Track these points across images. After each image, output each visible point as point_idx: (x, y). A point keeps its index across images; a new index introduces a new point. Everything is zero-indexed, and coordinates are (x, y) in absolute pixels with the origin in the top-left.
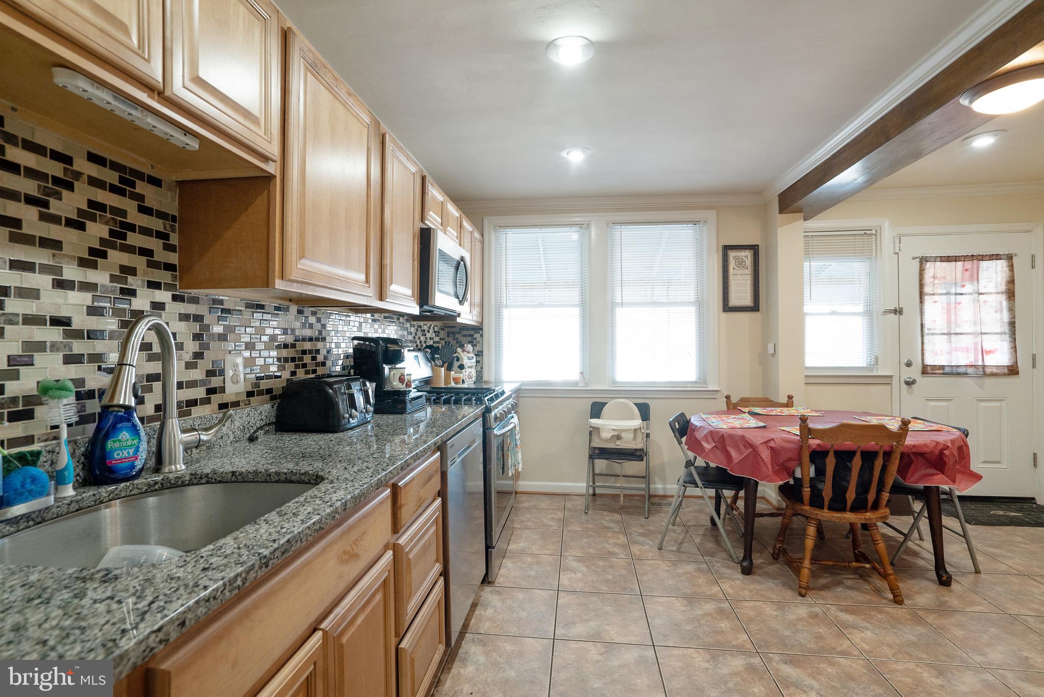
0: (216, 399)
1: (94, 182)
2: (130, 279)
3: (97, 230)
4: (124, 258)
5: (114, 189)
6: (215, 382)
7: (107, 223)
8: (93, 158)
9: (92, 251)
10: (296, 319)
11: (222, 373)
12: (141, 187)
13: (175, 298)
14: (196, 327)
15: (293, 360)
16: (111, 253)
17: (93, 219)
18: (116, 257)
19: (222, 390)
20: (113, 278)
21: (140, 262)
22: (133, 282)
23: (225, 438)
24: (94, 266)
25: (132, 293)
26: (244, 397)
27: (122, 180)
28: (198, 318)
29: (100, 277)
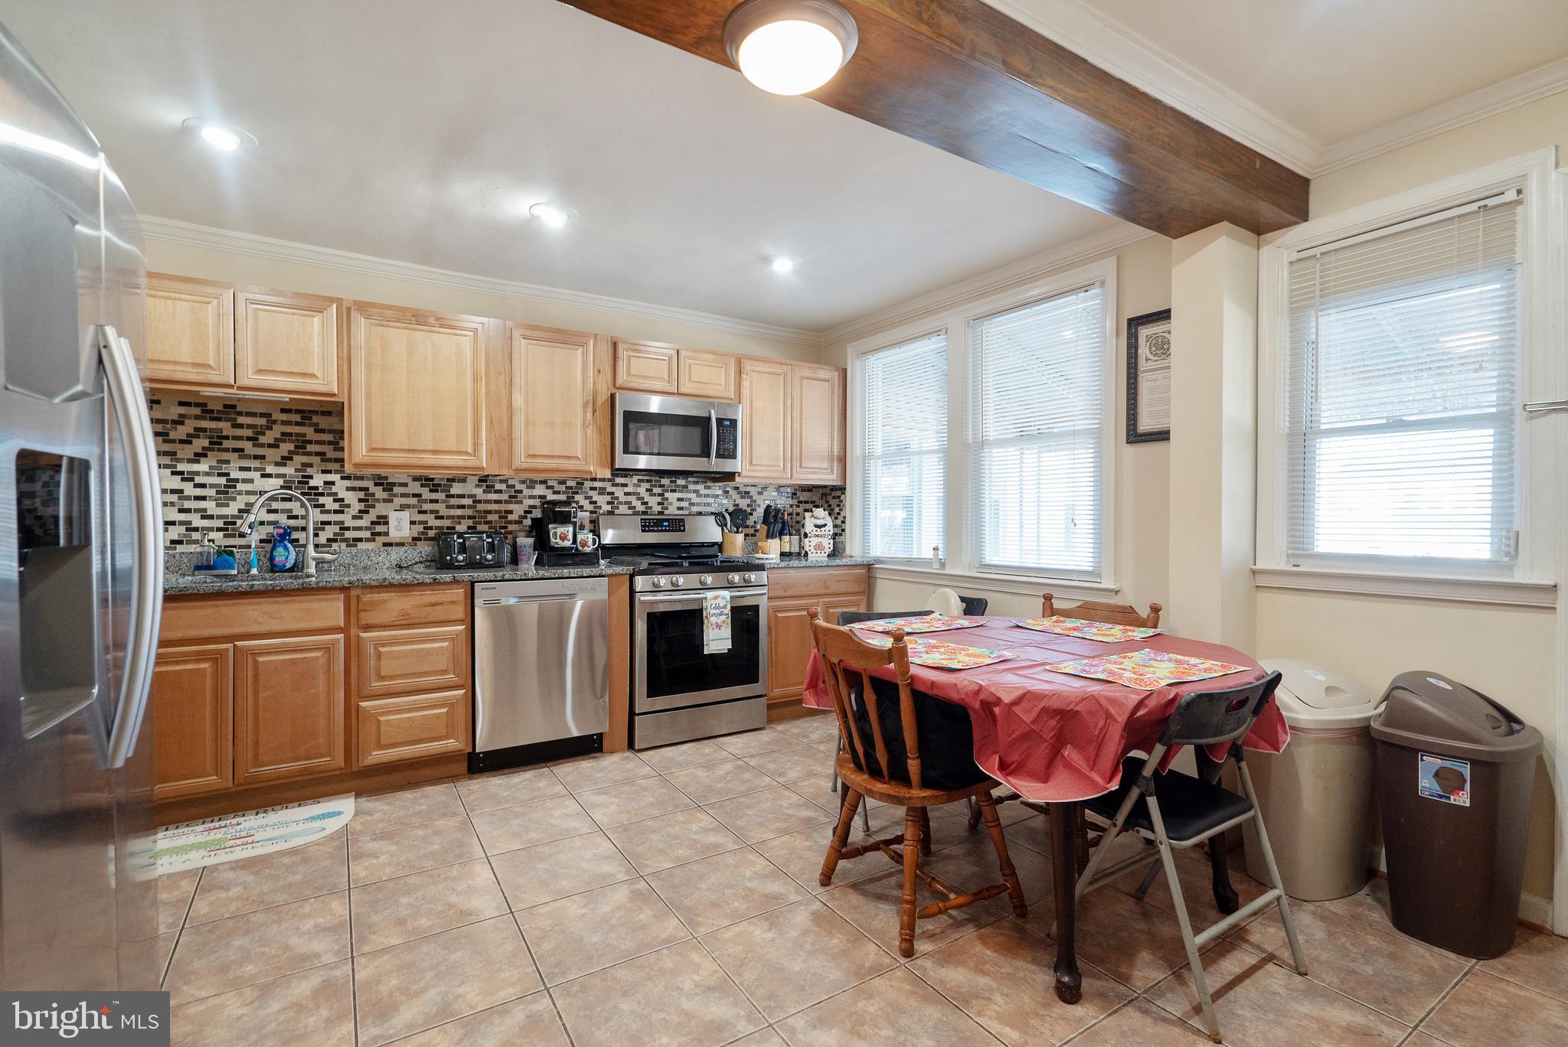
0: (380, 540)
1: (284, 423)
2: (308, 469)
3: (286, 447)
4: (305, 459)
5: (297, 424)
6: (379, 528)
7: (293, 442)
8: (283, 411)
9: (283, 458)
10: (477, 486)
11: (387, 523)
12: (315, 419)
13: (342, 478)
14: (362, 495)
15: (470, 517)
16: (295, 457)
17: (284, 441)
18: (299, 459)
19: (387, 534)
20: (297, 470)
21: (316, 460)
22: (309, 471)
23: (380, 564)
24: (285, 465)
25: (311, 477)
26: (410, 540)
27: (302, 418)
28: (367, 489)
29: (289, 470)
